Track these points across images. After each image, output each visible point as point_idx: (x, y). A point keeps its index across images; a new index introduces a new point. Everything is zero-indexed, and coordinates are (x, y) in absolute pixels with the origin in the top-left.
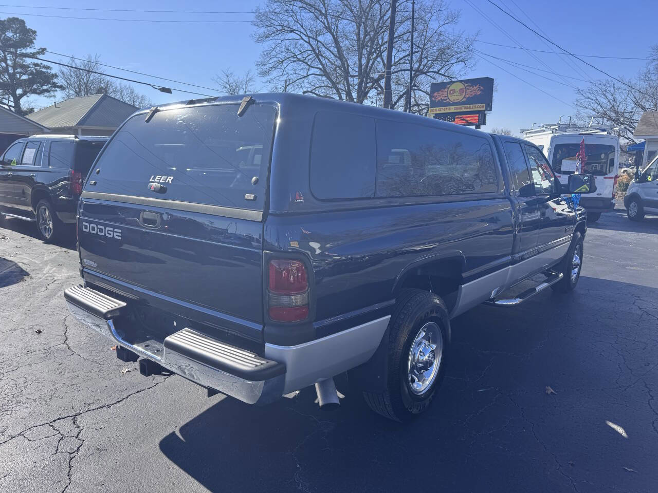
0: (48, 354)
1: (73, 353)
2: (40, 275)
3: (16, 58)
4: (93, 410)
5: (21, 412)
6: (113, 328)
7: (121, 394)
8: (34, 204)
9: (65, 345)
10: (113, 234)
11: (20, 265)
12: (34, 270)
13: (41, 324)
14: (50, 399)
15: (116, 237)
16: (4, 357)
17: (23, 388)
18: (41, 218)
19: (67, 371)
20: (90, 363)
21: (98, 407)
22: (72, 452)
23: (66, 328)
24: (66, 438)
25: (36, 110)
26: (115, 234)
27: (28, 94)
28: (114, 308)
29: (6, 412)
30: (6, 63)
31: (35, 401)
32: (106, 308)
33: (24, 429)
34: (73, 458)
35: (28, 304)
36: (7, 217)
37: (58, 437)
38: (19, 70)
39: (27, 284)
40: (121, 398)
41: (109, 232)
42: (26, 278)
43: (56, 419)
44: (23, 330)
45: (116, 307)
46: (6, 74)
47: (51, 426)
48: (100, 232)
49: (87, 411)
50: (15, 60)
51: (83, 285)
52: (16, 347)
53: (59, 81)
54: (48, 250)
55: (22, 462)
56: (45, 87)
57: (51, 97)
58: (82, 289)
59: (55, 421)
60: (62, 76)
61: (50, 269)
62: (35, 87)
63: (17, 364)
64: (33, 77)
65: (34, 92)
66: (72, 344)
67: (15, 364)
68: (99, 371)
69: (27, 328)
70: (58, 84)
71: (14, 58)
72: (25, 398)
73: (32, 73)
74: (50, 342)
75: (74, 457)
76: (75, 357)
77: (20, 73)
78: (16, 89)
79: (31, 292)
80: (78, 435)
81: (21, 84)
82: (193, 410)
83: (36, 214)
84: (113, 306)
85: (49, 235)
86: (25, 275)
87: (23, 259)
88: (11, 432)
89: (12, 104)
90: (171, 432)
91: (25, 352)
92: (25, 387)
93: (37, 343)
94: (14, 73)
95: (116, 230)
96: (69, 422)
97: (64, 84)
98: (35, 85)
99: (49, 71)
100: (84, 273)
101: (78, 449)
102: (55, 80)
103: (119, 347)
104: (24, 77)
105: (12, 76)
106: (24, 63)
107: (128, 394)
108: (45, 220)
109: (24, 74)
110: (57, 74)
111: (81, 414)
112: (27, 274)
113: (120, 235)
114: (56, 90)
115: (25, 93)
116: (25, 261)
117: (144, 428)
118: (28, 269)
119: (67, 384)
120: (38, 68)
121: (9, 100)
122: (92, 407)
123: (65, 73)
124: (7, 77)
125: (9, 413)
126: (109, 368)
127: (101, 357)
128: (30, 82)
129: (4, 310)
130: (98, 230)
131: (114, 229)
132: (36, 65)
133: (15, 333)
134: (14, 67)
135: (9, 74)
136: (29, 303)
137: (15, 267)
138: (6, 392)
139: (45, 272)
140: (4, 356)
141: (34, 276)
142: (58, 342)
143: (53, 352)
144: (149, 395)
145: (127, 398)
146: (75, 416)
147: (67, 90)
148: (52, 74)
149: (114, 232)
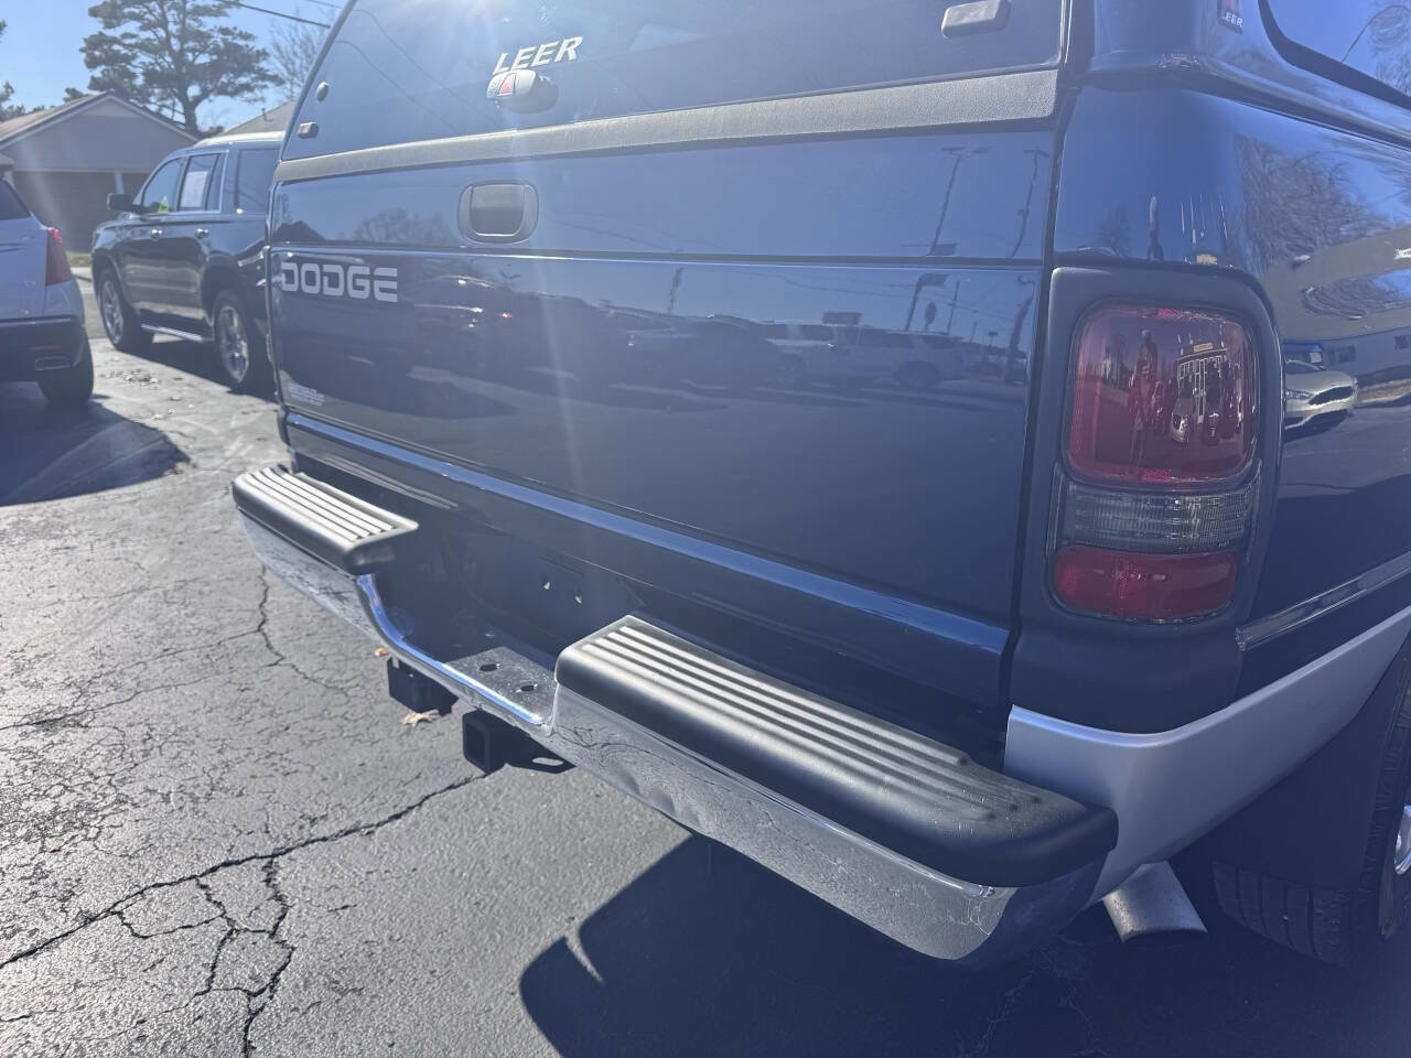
0: (214, 659)
1: (278, 658)
2: (216, 462)
3: (185, 17)
4: (324, 839)
5: (127, 832)
6: (375, 601)
7: (404, 793)
8: (208, 303)
9: (259, 637)
10: (372, 285)
11: (174, 438)
12: (202, 450)
13: (206, 579)
14: (208, 797)
15: (380, 296)
16: (105, 663)
17: (139, 757)
18: (223, 334)
19: (259, 710)
20: (322, 689)
21: (336, 830)
22: (255, 989)
23: (266, 591)
24: (242, 936)
25: (226, 130)
26: (378, 284)
27: (212, 97)
28: (378, 535)
29: (83, 832)
30: (166, 29)
31: (166, 799)
32: (354, 537)
33: (127, 893)
34: (257, 1013)
35: (180, 527)
36: (157, 339)
37: (217, 930)
38: (191, 44)
39: (184, 480)
40: (403, 806)
41: (360, 282)
42: (180, 466)
43: (217, 862)
44: (160, 591)
45: (384, 535)
46: (167, 53)
47: (204, 887)
48: (330, 285)
49: (307, 843)
50: (183, 22)
51: (289, 466)
52: (136, 638)
53: (272, 65)
54: (239, 407)
55: (102, 1014)
56: (243, 80)
57: (255, 100)
58: (286, 476)
59: (214, 870)
60: (277, 54)
61: (239, 450)
62: (224, 79)
63: (134, 684)
64: (220, 58)
65: (222, 91)
66: (278, 634)
67: (129, 682)
68: (344, 717)
69: (171, 586)
70: (270, 73)
71: (181, 16)
72: (140, 786)
73: (216, 51)
74: (222, 627)
75: (262, 1009)
76: (283, 671)
77: (193, 50)
78: (188, 86)
79: (191, 499)
80: (276, 926)
81: (196, 74)
82: (616, 859)
83: (212, 324)
84: (376, 531)
85: (241, 374)
86: (181, 460)
87: (183, 424)
88: (88, 901)
89: (180, 118)
90: (557, 936)
91: (158, 650)
92: (146, 753)
93: (190, 627)
94: (182, 51)
95: (380, 271)
96: (254, 875)
97: (283, 73)
98: (224, 75)
99: (251, 44)
100: (288, 427)
101: (275, 979)
102: (263, 64)
103: (396, 665)
104: (203, 59)
105: (179, 57)
106: (202, 29)
107: (424, 793)
108: (231, 338)
109: (202, 52)
110: (268, 51)
111: (289, 850)
112: (186, 459)
113: (394, 285)
114: (265, 86)
115: (205, 94)
116: (186, 430)
117: (475, 915)
118: (191, 447)
119: (257, 751)
120: (230, 37)
121: (174, 111)
122: (322, 830)
123: (283, 49)
124: (169, 59)
125: (92, 833)
126: (371, 708)
127: (349, 674)
128: (214, 70)
129: (123, 540)
130: (326, 279)
131: (372, 270)
132: (224, 31)
133: (140, 600)
134: (183, 38)
135: (172, 53)
136: (184, 524)
137: (162, 442)
138: (92, 767)
139: (228, 454)
140: (106, 660)
141: (201, 462)
142: (244, 628)
143: (228, 655)
144: (484, 799)
145: (420, 804)
146: (273, 856)
147: (288, 85)
148: (258, 51)
149: (372, 277)
